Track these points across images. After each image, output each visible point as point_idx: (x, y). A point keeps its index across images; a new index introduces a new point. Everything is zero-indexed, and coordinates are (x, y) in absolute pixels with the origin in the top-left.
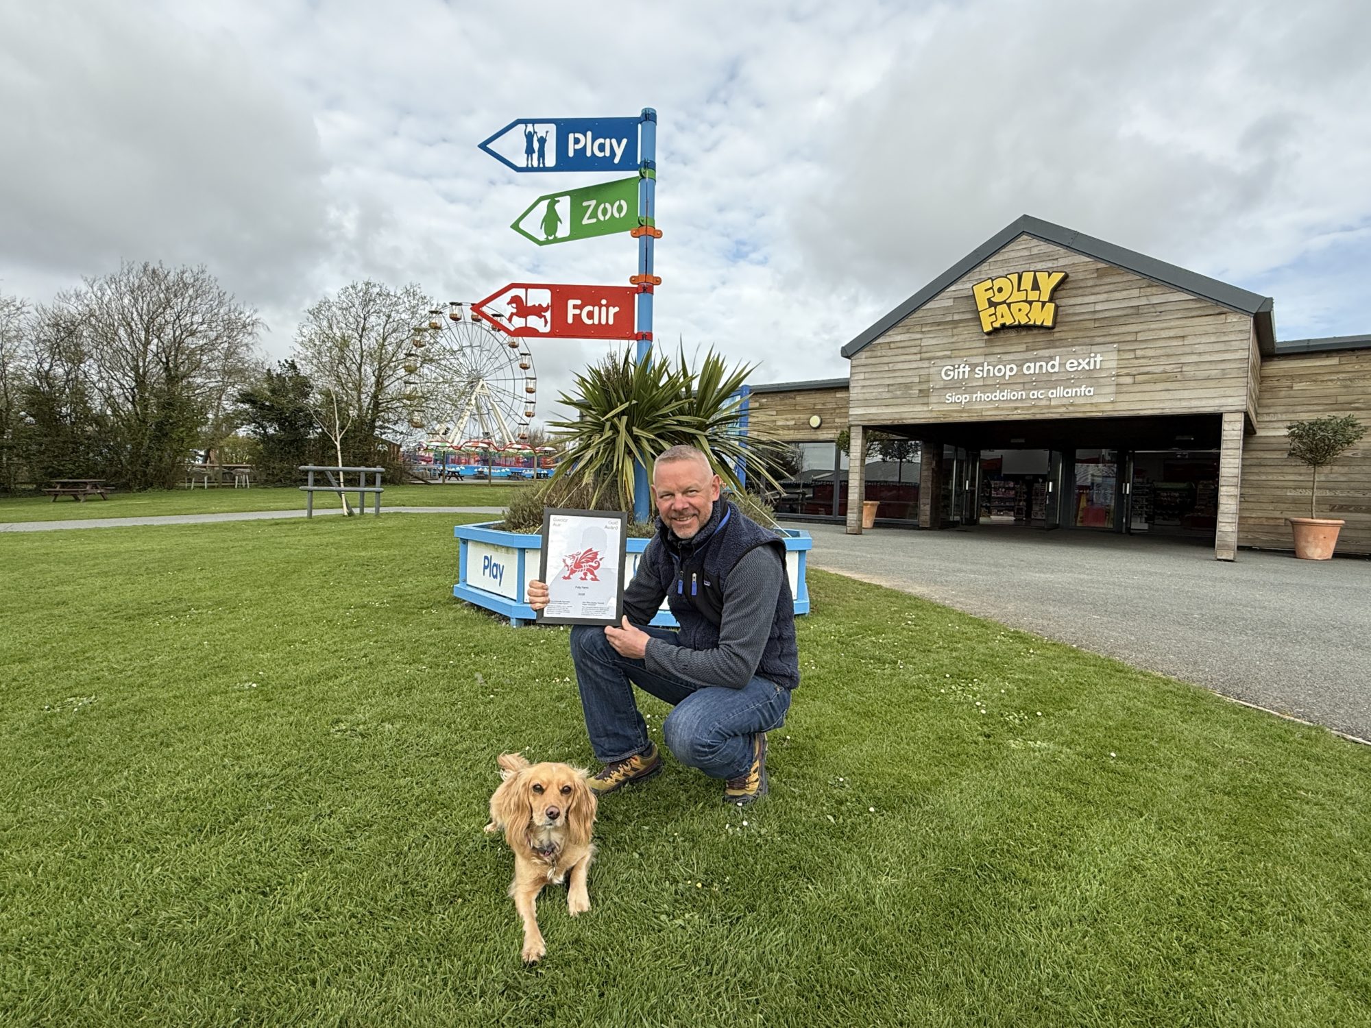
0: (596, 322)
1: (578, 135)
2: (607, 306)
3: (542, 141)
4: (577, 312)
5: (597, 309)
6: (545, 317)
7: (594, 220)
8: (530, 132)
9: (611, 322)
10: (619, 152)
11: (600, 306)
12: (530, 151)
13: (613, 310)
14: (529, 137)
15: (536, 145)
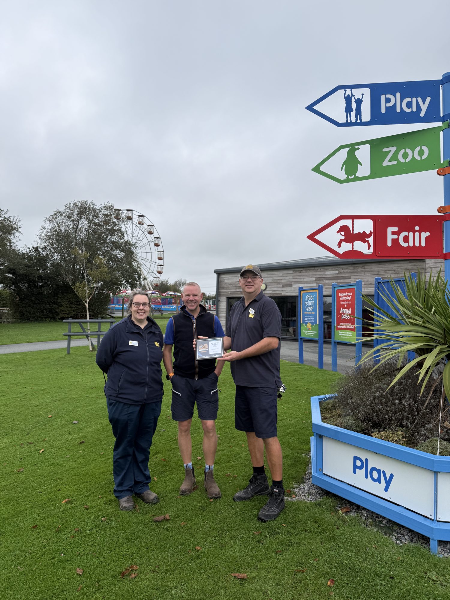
0: (411, 245)
1: (388, 96)
2: (420, 232)
3: (359, 102)
4: (395, 237)
5: (411, 234)
6: (368, 242)
7: (395, 163)
8: (349, 95)
9: (423, 244)
10: (424, 108)
11: (414, 232)
12: (348, 110)
13: (425, 235)
14: (348, 99)
15: (354, 105)
